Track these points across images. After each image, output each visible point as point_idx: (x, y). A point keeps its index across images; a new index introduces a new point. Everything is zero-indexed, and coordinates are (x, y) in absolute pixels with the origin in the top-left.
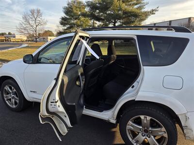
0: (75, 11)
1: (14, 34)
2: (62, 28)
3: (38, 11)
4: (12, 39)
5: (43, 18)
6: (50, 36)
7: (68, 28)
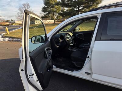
0: (51, 2)
1: (14, 21)
2: (43, 14)
3: (28, 5)
4: (14, 24)
5: (31, 9)
6: (36, 20)
7: (47, 14)
